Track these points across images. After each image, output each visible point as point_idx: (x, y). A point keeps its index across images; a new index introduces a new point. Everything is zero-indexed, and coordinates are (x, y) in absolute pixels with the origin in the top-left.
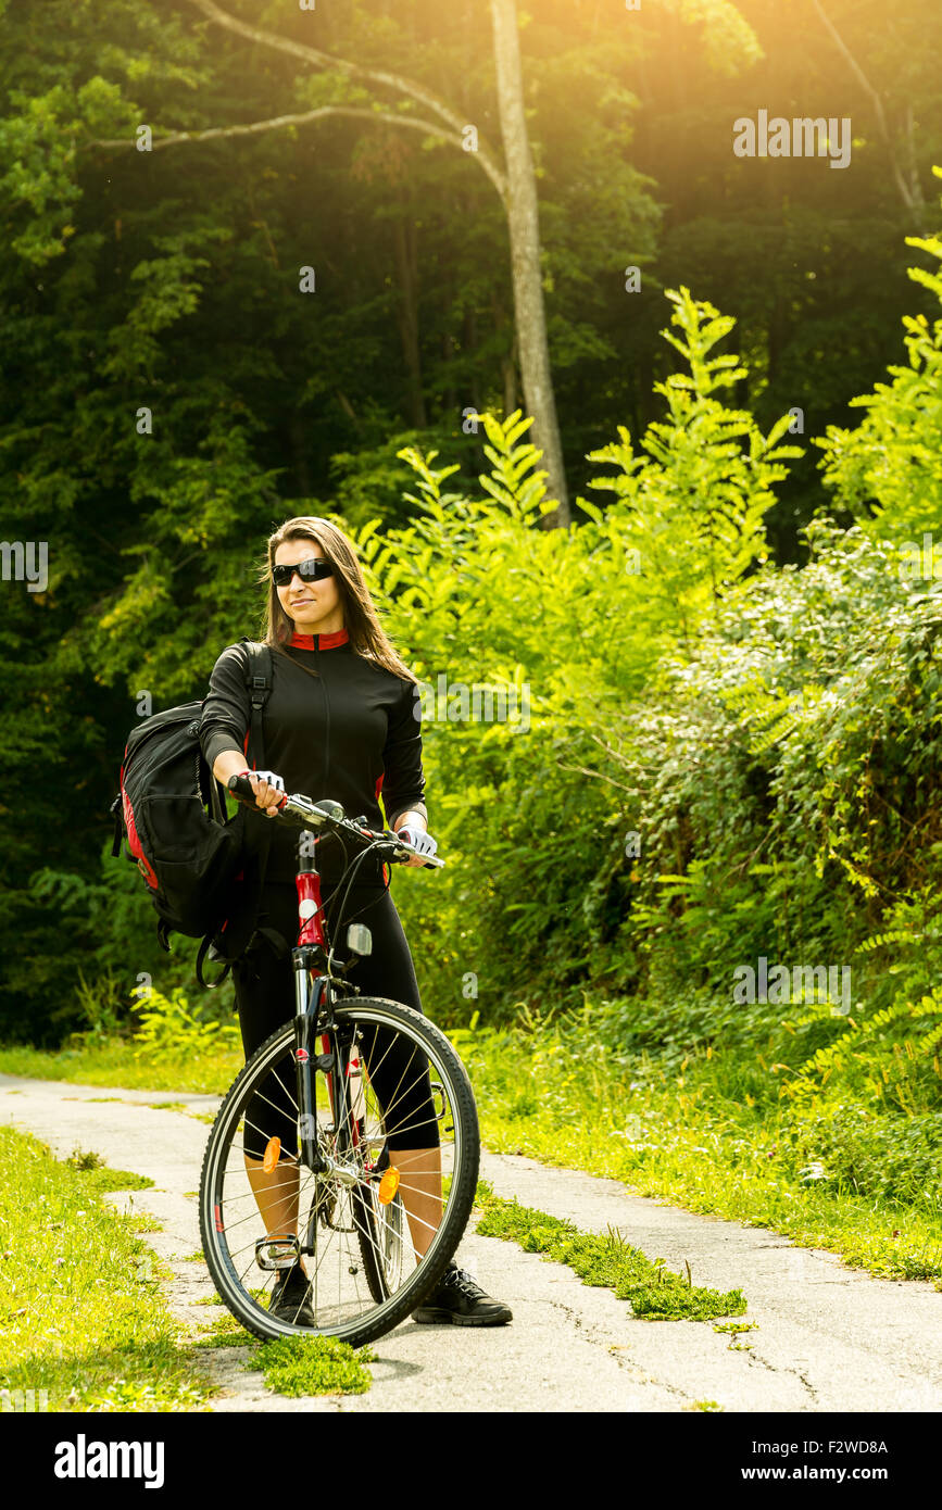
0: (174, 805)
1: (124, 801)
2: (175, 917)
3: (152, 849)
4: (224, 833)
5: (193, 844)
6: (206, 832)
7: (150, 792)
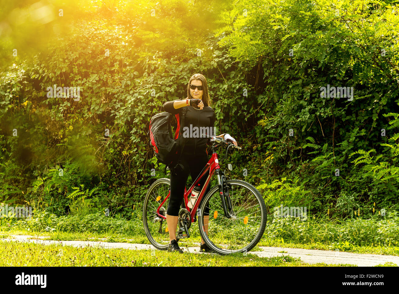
0: (163, 135)
1: (151, 133)
2: (162, 160)
3: (158, 145)
4: (175, 142)
5: (167, 144)
6: (170, 142)
7: (158, 132)
